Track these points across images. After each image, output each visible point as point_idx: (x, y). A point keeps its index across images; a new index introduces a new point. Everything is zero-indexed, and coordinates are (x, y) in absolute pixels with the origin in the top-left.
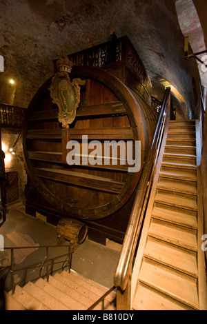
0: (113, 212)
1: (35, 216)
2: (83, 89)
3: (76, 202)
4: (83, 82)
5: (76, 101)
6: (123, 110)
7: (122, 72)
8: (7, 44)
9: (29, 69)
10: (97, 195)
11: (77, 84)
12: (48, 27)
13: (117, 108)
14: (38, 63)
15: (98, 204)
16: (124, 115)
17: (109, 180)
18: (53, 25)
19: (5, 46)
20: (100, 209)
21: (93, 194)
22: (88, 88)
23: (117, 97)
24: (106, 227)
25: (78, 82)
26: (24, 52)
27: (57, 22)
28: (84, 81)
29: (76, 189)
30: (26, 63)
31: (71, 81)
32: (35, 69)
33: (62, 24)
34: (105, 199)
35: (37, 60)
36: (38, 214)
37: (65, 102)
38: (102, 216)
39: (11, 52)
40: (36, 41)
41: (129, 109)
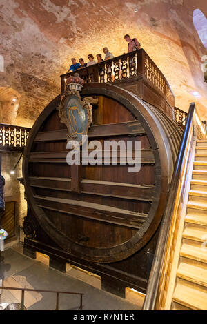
0: (134, 252)
2: (95, 107)
3: (88, 239)
4: (95, 101)
5: (87, 120)
6: (141, 130)
7: (139, 87)
8: (13, 62)
10: (113, 231)
11: (89, 103)
12: (57, 42)
13: (134, 128)
14: (44, 78)
15: (114, 242)
16: (143, 135)
17: (127, 212)
18: (62, 41)
19: (12, 65)
20: (119, 249)
21: (108, 228)
22: (101, 105)
23: (134, 116)
25: (89, 101)
26: (30, 68)
27: (66, 37)
28: (97, 100)
30: (30, 79)
31: (82, 100)
32: (41, 85)
33: (72, 39)
35: (43, 75)
37: (75, 122)
38: (119, 258)
39: (17, 70)
40: (43, 57)
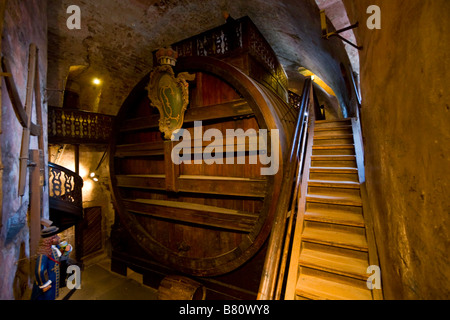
0: (244, 261)
1: (126, 275)
2: (192, 86)
3: (187, 249)
4: (192, 77)
5: (183, 102)
6: (248, 110)
7: (245, 61)
8: (92, 34)
9: (120, 64)
10: (218, 236)
11: (184, 80)
12: (145, 11)
13: (241, 108)
14: (132, 56)
15: (220, 249)
16: (251, 117)
17: (234, 212)
18: (152, 9)
19: (90, 38)
20: (224, 259)
21: (212, 234)
22: (200, 84)
23: (239, 93)
24: (234, 288)
25: (185, 77)
26: (113, 43)
27: (156, 5)
28: (194, 76)
29: (187, 228)
30: (115, 57)
31: (176, 76)
32: (128, 64)
33: (163, 7)
34: (230, 243)
35: (130, 52)
36: (130, 272)
37: (168, 104)
38: (226, 269)
39: (97, 44)
40: (130, 29)
41: (256, 108)
